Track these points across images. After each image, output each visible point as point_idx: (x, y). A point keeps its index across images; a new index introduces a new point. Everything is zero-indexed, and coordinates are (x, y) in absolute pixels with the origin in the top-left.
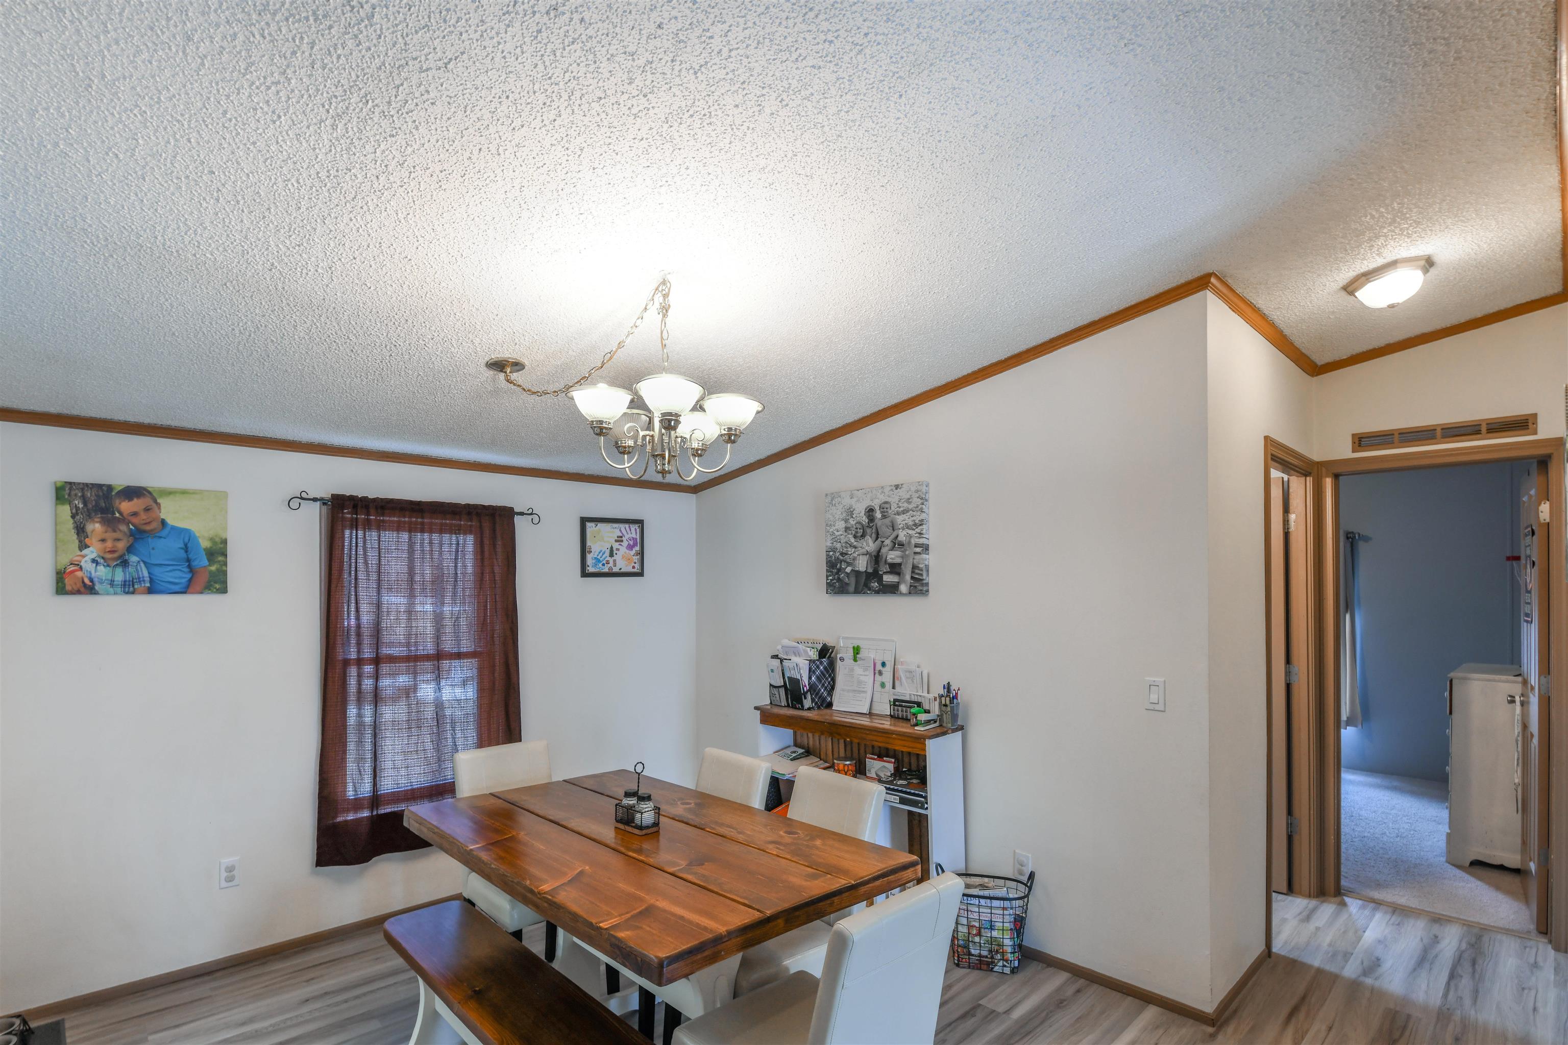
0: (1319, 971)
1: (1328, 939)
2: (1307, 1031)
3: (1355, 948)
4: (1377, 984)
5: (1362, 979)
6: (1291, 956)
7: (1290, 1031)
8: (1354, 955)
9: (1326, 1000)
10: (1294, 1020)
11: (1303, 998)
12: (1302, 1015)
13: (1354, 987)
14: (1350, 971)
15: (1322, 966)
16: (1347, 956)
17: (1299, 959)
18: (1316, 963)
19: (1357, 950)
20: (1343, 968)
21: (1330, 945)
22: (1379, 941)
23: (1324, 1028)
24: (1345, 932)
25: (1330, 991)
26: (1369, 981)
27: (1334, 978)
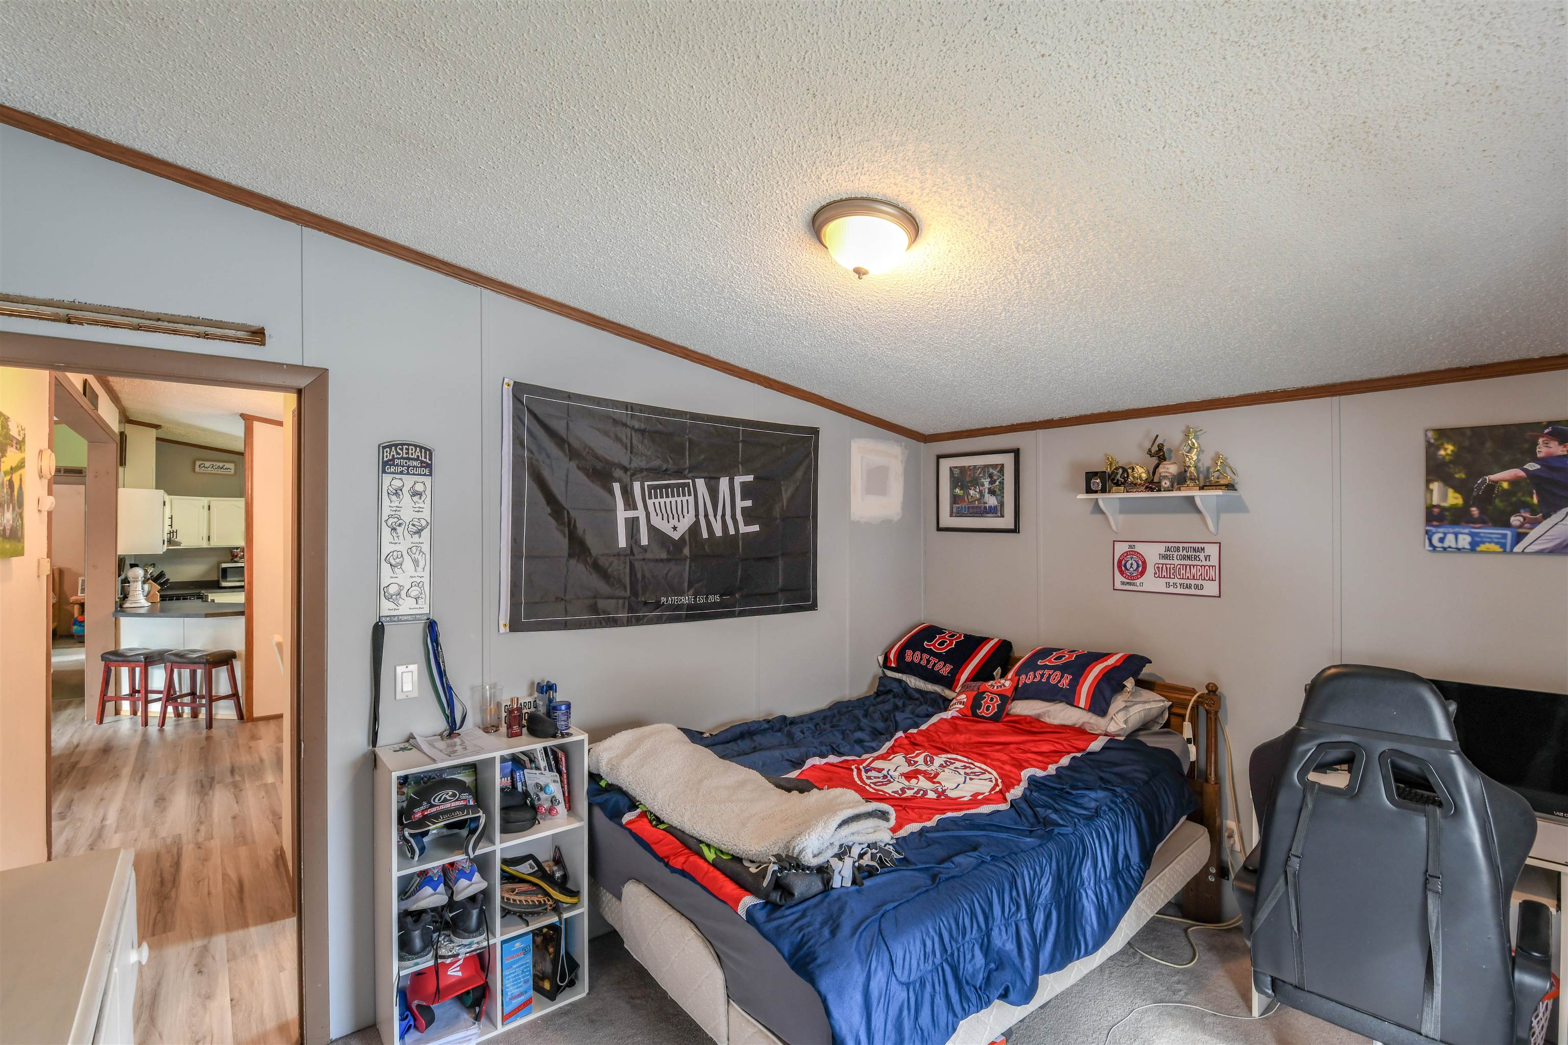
0: (245, 925)
1: (262, 961)
2: (223, 884)
3: (230, 970)
4: (190, 945)
5: (205, 942)
6: (278, 922)
7: (233, 876)
8: (226, 960)
9: (224, 908)
10: (237, 884)
11: (241, 900)
12: (234, 890)
13: (208, 931)
14: (220, 943)
15: (246, 930)
16: (232, 957)
17: (270, 924)
18: (253, 930)
19: (227, 968)
20: (227, 941)
21: (255, 956)
22: (209, 997)
23: (213, 891)
24: (252, 983)
25: (225, 916)
26: (199, 943)
27: (229, 928)
